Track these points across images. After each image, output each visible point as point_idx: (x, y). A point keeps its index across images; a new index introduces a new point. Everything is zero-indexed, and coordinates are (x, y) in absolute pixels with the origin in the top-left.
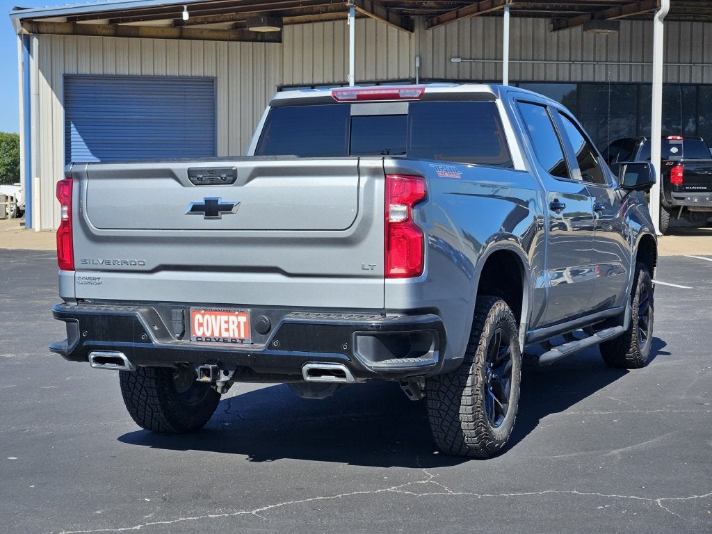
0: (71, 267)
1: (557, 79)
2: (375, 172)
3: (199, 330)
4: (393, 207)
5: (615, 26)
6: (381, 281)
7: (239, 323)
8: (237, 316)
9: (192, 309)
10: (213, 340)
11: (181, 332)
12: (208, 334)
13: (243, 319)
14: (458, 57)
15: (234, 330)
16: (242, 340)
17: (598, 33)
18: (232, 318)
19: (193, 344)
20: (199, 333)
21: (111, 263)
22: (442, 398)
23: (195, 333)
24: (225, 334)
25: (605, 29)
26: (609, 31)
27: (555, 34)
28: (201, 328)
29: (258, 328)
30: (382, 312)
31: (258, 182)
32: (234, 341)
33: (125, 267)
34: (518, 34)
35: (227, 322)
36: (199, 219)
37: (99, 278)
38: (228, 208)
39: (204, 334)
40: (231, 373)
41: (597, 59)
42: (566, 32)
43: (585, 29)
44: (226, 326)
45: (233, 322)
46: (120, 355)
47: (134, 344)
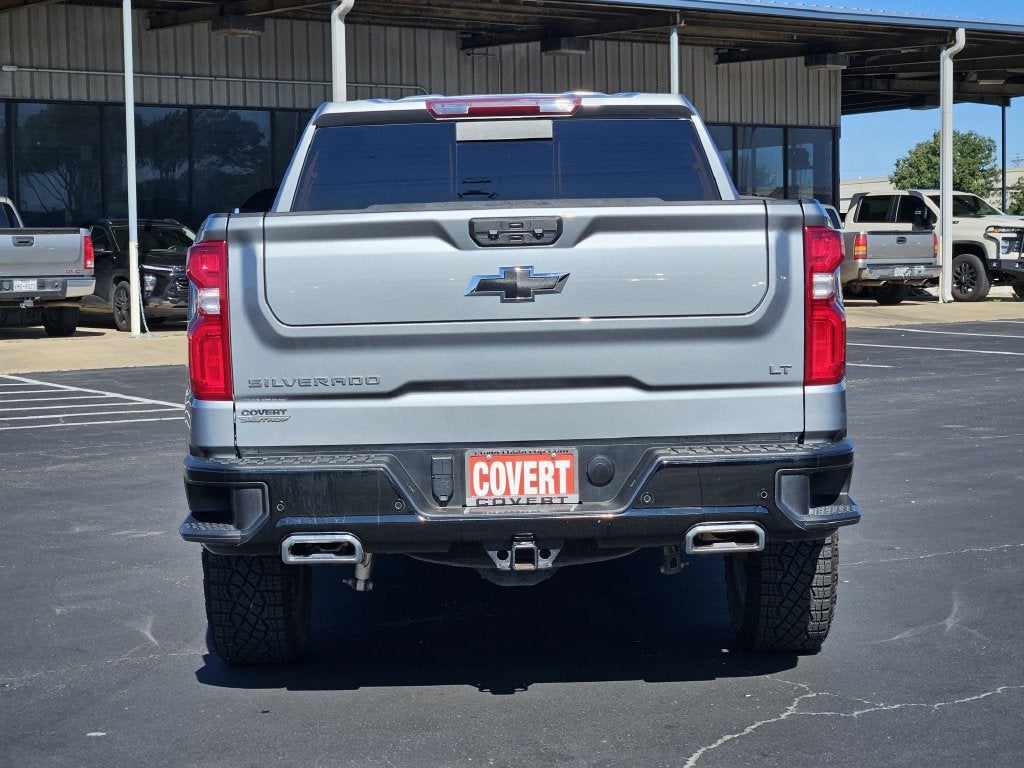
0: (227, 394)
1: (160, 101)
2: (788, 224)
3: (482, 487)
4: (818, 278)
5: (258, 24)
6: (799, 391)
7: (557, 471)
8: (553, 460)
9: (469, 453)
10: (508, 502)
11: (449, 494)
12: (498, 493)
13: (563, 465)
14: (13, 64)
15: (547, 483)
16: (562, 498)
17: (235, 34)
18: (544, 464)
19: (469, 510)
20: (481, 493)
21: (312, 383)
22: (786, 566)
23: (473, 493)
24: (529, 491)
25: (245, 28)
26: (251, 32)
27: (152, 33)
28: (486, 485)
29: (592, 481)
30: (802, 437)
32: (546, 501)
33: (339, 389)
34: (100, 31)
35: (535, 471)
36: (492, 303)
37: (284, 411)
39: (490, 493)
40: (554, 553)
41: (214, 72)
42: (169, 31)
43: (214, 28)
44: (533, 477)
45: (547, 471)
46: (348, 538)
47: (379, 519)
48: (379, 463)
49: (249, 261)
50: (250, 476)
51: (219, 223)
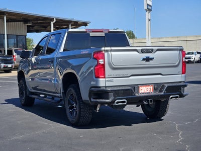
0: (104, 77)
3: (141, 91)
6: (181, 75)
8: (150, 86)
9: (139, 86)
12: (143, 92)
13: (152, 87)
15: (149, 90)
16: (151, 92)
19: (139, 95)
21: (117, 75)
24: (147, 92)
29: (155, 89)
31: (158, 52)
32: (149, 93)
35: (148, 88)
36: (144, 62)
38: (152, 59)
46: (125, 100)
47: (130, 97)
48: (129, 88)
49: (108, 55)
50: (110, 91)
51: (103, 49)
